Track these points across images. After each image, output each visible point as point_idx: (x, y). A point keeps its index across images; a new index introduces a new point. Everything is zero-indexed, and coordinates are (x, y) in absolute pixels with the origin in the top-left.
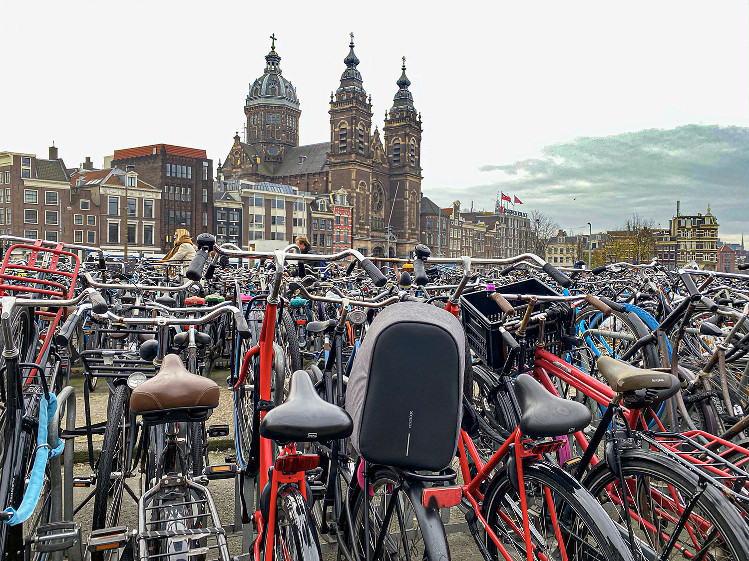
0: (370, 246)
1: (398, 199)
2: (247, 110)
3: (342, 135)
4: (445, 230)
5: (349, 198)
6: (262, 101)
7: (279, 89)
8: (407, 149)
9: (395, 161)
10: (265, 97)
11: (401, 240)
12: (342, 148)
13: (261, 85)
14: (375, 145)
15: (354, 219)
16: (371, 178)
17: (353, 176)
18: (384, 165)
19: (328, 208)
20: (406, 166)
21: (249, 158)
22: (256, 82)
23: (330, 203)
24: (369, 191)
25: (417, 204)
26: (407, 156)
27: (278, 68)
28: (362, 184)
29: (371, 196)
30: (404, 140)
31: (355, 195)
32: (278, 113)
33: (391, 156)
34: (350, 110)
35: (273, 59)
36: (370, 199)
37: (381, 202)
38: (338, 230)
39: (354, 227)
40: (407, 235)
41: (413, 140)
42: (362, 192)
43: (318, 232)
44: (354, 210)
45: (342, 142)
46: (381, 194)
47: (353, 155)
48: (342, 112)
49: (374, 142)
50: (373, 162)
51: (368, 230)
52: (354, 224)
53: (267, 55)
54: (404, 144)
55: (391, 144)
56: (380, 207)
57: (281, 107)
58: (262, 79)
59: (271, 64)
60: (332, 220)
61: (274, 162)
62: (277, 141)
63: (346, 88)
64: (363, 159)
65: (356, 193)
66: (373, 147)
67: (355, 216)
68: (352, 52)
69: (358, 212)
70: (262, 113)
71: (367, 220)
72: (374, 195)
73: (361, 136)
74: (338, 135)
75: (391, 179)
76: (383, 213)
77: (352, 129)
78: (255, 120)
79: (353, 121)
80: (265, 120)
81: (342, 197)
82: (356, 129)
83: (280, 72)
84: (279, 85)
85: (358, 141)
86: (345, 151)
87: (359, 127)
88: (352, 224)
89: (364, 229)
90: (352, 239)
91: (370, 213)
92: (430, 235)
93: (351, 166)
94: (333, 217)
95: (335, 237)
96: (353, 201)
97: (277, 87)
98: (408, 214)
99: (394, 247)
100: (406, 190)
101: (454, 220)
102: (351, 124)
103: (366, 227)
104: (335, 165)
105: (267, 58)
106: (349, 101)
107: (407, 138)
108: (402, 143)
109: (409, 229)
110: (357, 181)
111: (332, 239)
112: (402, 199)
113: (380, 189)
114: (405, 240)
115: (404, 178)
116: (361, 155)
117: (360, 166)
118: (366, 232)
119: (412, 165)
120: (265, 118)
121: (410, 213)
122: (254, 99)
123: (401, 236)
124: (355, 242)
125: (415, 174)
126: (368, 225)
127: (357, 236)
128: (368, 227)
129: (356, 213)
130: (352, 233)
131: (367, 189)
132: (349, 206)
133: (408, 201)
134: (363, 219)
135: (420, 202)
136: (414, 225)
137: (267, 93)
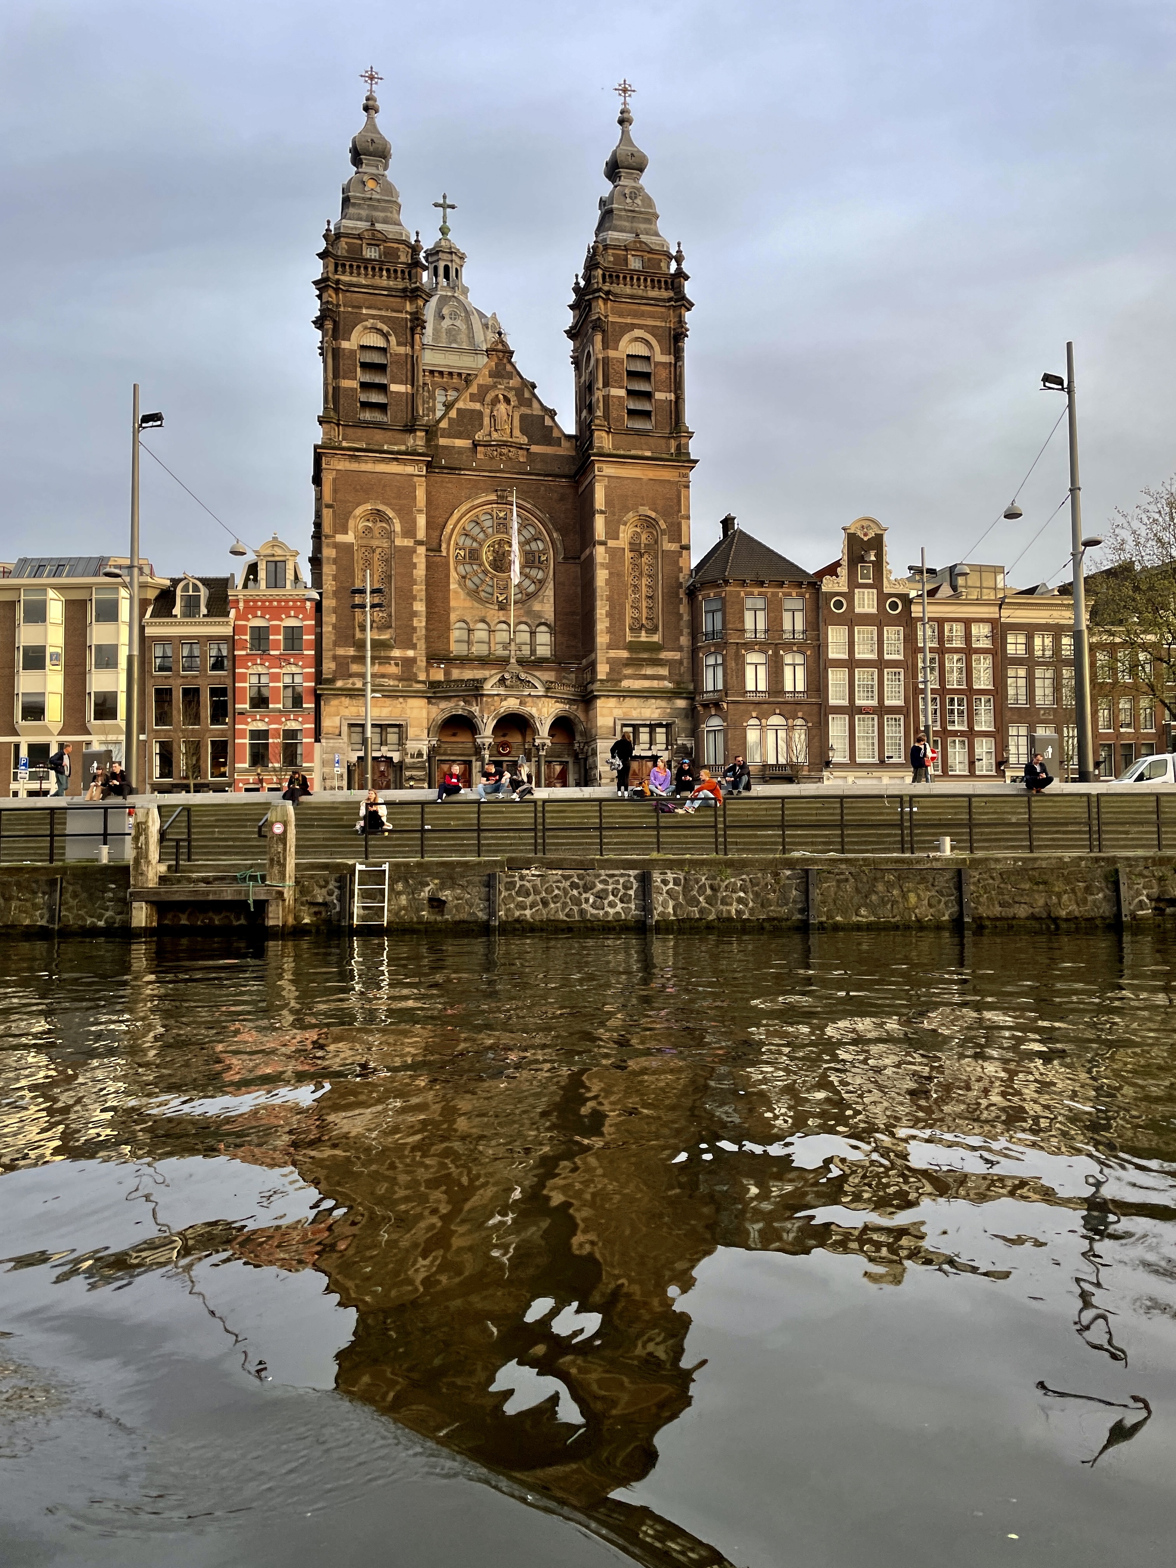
0: (417, 713)
15: (327, 629)
16: (419, 493)
17: (326, 494)
18: (537, 449)
19: (214, 603)
24: (409, 531)
25: (669, 556)
28: (375, 516)
29: (421, 550)
30: (594, 349)
36: (419, 560)
38: (257, 669)
39: (327, 655)
41: (636, 339)
42: (380, 543)
43: (173, 683)
44: (329, 603)
51: (406, 663)
52: (327, 642)
60: (228, 642)
64: (380, 435)
65: (338, 545)
67: (329, 619)
69: (348, 608)
71: (406, 629)
73: (373, 367)
76: (544, 607)
79: (325, 324)
81: (275, 565)
82: (335, 350)
87: (360, 339)
88: (318, 645)
89: (385, 661)
90: (319, 696)
91: (420, 607)
95: (245, 694)
99: (538, 710)
100: (593, 512)
101: (848, 596)
103: (396, 653)
110: (341, 507)
112: (592, 547)
116: (368, 425)
117: (358, 459)
118: (395, 670)
119: (641, 424)
124: (335, 702)
125: (648, 454)
126: (414, 647)
127: (339, 684)
128: (410, 653)
129: (335, 611)
130: (318, 677)
131: (399, 529)
132: (301, 591)
133: (602, 549)
134: (387, 627)
135: (683, 548)
136: (653, 631)
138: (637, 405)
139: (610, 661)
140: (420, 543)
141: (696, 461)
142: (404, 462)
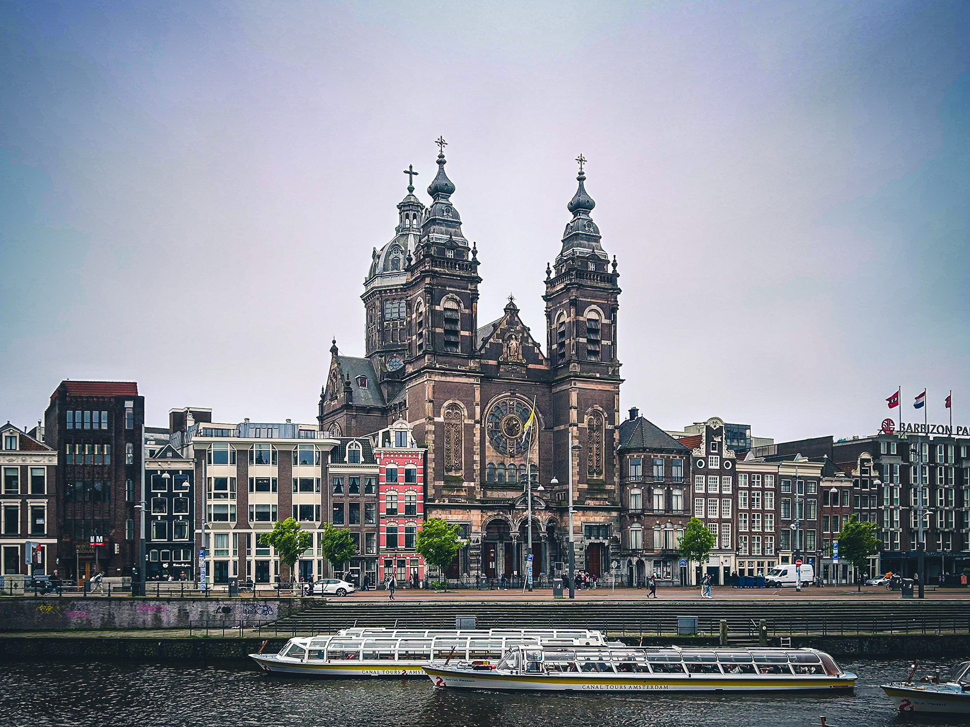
0: (475, 518)
1: (562, 427)
3: (420, 325)
4: (678, 479)
5: (420, 437)
6: (379, 282)
8: (573, 330)
9: (560, 356)
10: (382, 276)
11: (566, 504)
12: (420, 347)
13: (379, 257)
15: (430, 471)
16: (477, 394)
17: (429, 393)
18: (530, 366)
19: (367, 455)
20: (570, 362)
23: (377, 446)
24: (471, 416)
25: (609, 432)
28: (454, 406)
29: (478, 426)
30: (569, 314)
33: (555, 347)
36: (478, 432)
38: (393, 493)
39: (430, 485)
40: (576, 494)
41: (592, 310)
42: (453, 421)
43: (344, 500)
44: (431, 456)
45: (420, 336)
47: (427, 358)
49: (504, 326)
50: (499, 363)
51: (470, 489)
52: (430, 478)
53: (402, 201)
55: (555, 325)
59: (411, 217)
60: (377, 477)
62: (401, 345)
64: (455, 360)
65: (435, 424)
66: (501, 336)
67: (431, 465)
68: (441, 173)
69: (441, 459)
70: (378, 303)
71: (470, 470)
73: (450, 321)
74: (416, 324)
75: (554, 390)
76: (533, 455)
77: (426, 311)
79: (427, 296)
80: (383, 316)
81: (402, 433)
82: (432, 310)
84: (406, 251)
85: (442, 331)
88: (425, 480)
89: (459, 488)
90: (426, 508)
93: (424, 378)
94: (377, 471)
96: (427, 439)
99: (541, 517)
100: (570, 408)
101: (706, 459)
102: (425, 303)
103: (465, 484)
104: (410, 377)
105: (401, 207)
106: (423, 261)
107: (573, 311)
110: (437, 402)
112: (567, 426)
113: (525, 412)
115: (568, 386)
116: (449, 355)
117: (445, 375)
118: (464, 493)
119: (592, 359)
120: (382, 311)
121: (584, 449)
122: (371, 281)
124: (434, 512)
125: (598, 375)
126: (473, 480)
127: (437, 501)
128: (472, 484)
129: (435, 460)
130: (425, 497)
131: (466, 414)
132: (416, 449)
133: (575, 428)
134: (458, 469)
135: (616, 428)
136: (600, 473)
137: (384, 270)
138: (590, 347)
140: (477, 422)
141: (625, 380)
142: (469, 377)
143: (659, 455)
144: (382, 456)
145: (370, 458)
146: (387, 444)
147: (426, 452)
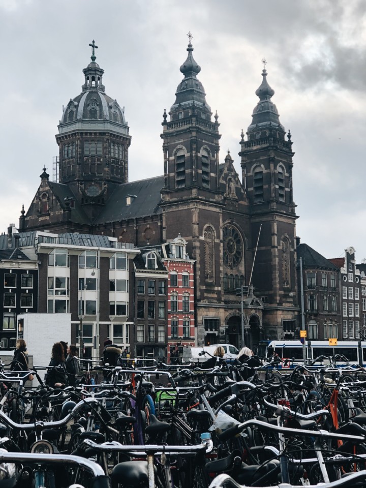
0: (222, 315)
1: (263, 248)
2: (59, 139)
3: (179, 165)
4: (334, 288)
5: (190, 250)
6: (78, 126)
7: (101, 110)
8: (273, 179)
9: (257, 196)
10: (82, 121)
11: (269, 306)
12: (179, 182)
13: (77, 107)
14: (227, 175)
15: (198, 277)
16: (221, 220)
17: (195, 218)
18: (241, 202)
19: (159, 263)
20: (272, 201)
21: (60, 202)
22: (71, 103)
23: (163, 256)
24: (218, 237)
25: (292, 254)
26: (272, 188)
27: (101, 83)
28: (209, 229)
29: (222, 244)
30: (267, 167)
31: (198, 244)
32: (98, 141)
33: (251, 189)
34: (189, 131)
35: (93, 73)
36: (221, 249)
37: (239, 253)
38: (175, 294)
39: (198, 289)
40: (278, 298)
41: (281, 166)
42: (209, 240)
43: (145, 298)
44: (198, 266)
45: (179, 174)
46: (238, 242)
47: (194, 191)
48: (178, 134)
49: (226, 171)
50: (225, 198)
51: (219, 293)
52: (198, 283)
53: (86, 67)
54: (267, 173)
55: (251, 174)
56: (237, 259)
57: (102, 134)
58: (78, 99)
59: (90, 79)
60: (165, 280)
61: (93, 204)
62: (98, 177)
63: (183, 104)
64: (208, 194)
65: (201, 241)
66: (225, 179)
67: (198, 273)
68: (190, 58)
69: (203, 268)
70: (78, 142)
71: (218, 278)
72: (228, 243)
73: (205, 165)
74: (174, 165)
75: (253, 221)
76: (242, 268)
77: (191, 156)
78: (70, 151)
79: (193, 145)
80: (83, 152)
81: (179, 248)
82: (197, 156)
83: (103, 88)
84: (100, 105)
85: (200, 171)
86: (183, 186)
87: (202, 153)
88: (195, 284)
89: (213, 292)
90: (196, 307)
91: (221, 269)
92: (312, 297)
93: (191, 206)
94: (166, 276)
95: (170, 305)
96: (195, 253)
97: (98, 108)
98: (277, 267)
99: (260, 315)
100: (274, 234)
101: (347, 275)
102: (190, 150)
103: (216, 288)
104: (171, 204)
105: (86, 71)
106: (187, 120)
107: (272, 165)
108: (265, 171)
109: (280, 289)
110: (200, 225)
111: (166, 308)
112: (269, 248)
113: (237, 235)
114: (275, 306)
115: (270, 219)
116: (205, 189)
117: (204, 204)
118: (216, 296)
119: (281, 200)
120: (82, 148)
121: (281, 265)
122: (67, 125)
123: (269, 299)
124: (201, 310)
125: (285, 212)
126: (220, 286)
127: (202, 301)
128: (220, 288)
129: (200, 269)
130: (195, 298)
131: (215, 235)
132: (189, 260)
133: (276, 250)
134: (212, 277)
135: (295, 250)
136: (287, 284)
137: (84, 117)
138: (281, 192)
139: (280, 295)
140: (221, 242)
141: (298, 217)
142: (216, 207)
143: (325, 271)
144: (168, 265)
145: (162, 267)
146: (171, 255)
147: (195, 263)
